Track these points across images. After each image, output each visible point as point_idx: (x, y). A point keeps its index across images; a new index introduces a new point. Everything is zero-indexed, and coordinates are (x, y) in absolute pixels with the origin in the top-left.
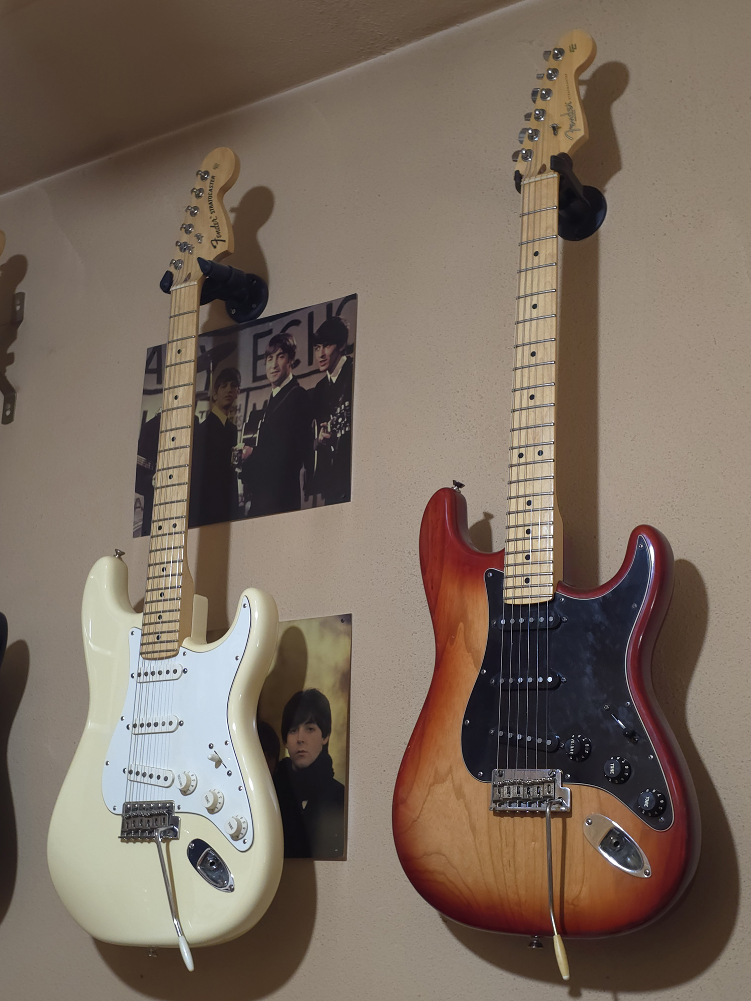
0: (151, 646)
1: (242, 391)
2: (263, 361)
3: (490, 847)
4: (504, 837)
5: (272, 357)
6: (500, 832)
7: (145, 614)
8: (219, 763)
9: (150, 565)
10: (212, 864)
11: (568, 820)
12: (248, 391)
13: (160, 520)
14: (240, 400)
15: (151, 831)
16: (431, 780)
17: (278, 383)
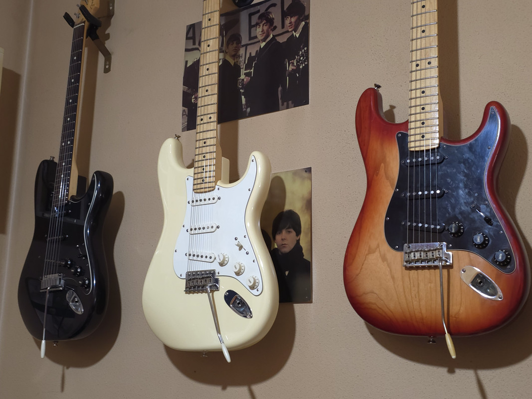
0: (199, 185)
1: (243, 46)
2: (255, 28)
3: (404, 288)
4: (412, 281)
5: (260, 26)
6: (409, 279)
7: (195, 168)
8: (241, 247)
9: (197, 141)
10: (239, 304)
11: (451, 270)
12: (246, 45)
13: (201, 116)
14: (242, 51)
15: (203, 287)
16: (367, 252)
17: (264, 40)
